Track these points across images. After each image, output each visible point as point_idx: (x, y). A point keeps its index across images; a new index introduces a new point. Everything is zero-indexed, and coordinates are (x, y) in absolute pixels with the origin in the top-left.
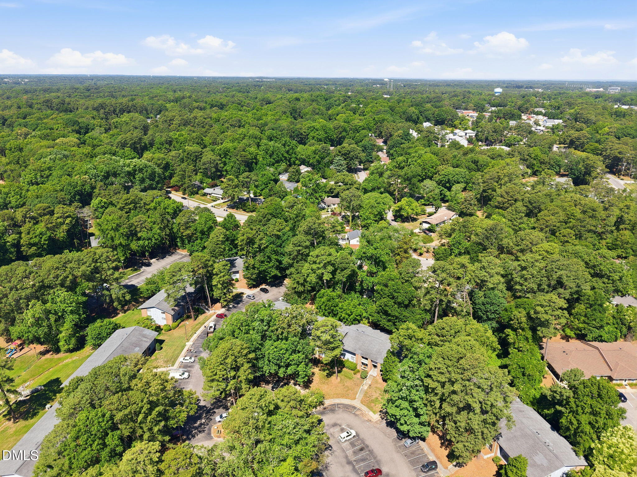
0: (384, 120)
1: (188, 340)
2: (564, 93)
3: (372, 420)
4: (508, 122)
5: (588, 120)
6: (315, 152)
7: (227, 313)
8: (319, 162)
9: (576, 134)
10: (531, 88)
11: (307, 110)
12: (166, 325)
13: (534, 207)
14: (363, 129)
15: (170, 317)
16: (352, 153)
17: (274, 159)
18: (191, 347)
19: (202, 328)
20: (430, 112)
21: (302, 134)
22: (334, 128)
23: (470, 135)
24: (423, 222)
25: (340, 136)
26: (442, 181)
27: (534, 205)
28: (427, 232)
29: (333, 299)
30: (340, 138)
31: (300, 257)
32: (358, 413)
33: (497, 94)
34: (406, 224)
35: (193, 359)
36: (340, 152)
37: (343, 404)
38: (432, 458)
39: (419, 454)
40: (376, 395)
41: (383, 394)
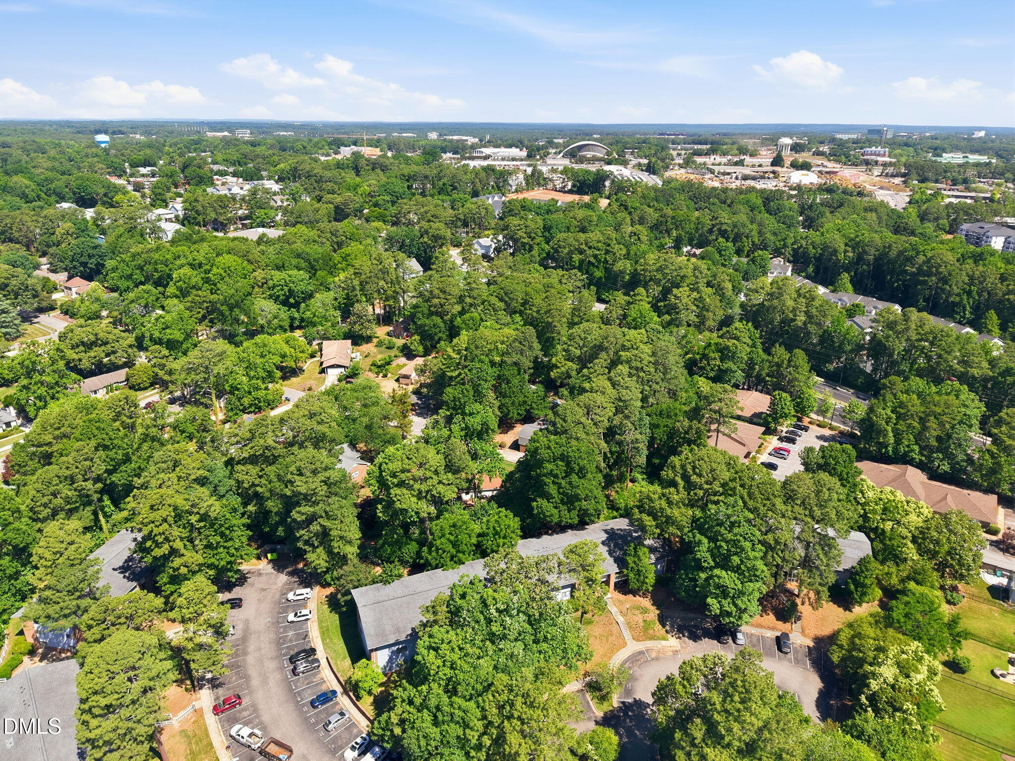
3: (676, 649)
7: (220, 694)
10: (122, 132)
24: (328, 367)
32: (653, 655)
38: (771, 634)
39: (758, 640)
40: (639, 618)
41: (645, 611)
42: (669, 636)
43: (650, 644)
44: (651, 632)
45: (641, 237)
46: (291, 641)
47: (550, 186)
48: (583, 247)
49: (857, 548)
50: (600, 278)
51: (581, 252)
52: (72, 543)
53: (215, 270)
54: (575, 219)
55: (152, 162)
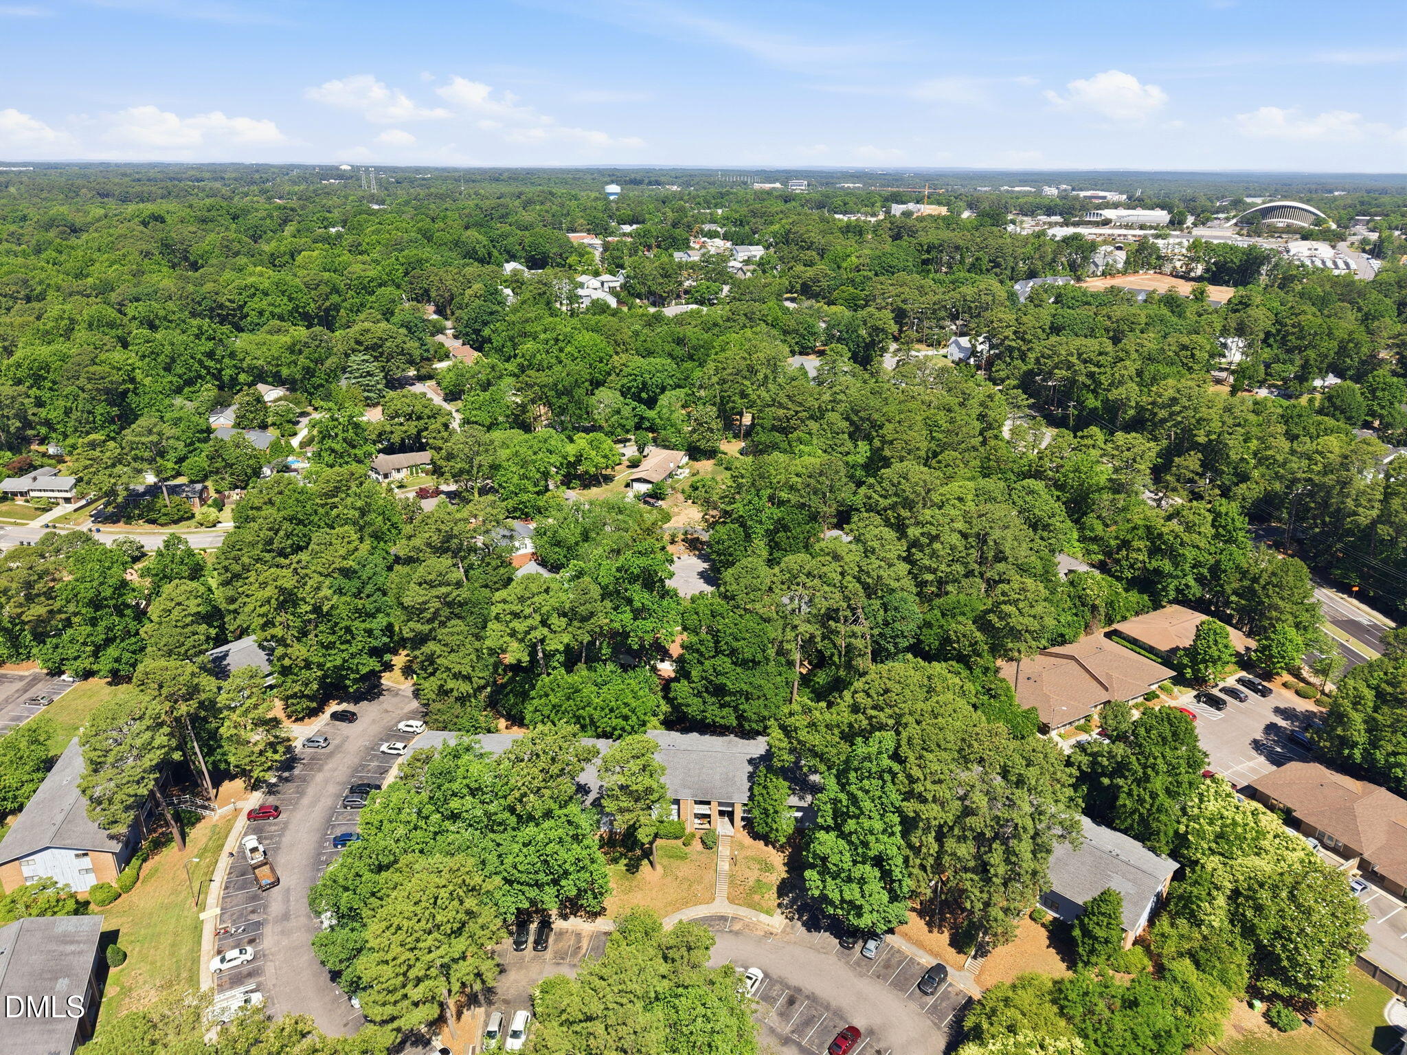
0: (420, 261)
1: (201, 906)
2: (728, 193)
3: (774, 931)
4: (671, 255)
5: (812, 243)
6: (291, 349)
7: (271, 800)
8: (309, 373)
9: (810, 272)
10: (658, 183)
11: (205, 246)
12: (94, 889)
13: (861, 419)
14: (380, 285)
15: (110, 860)
16: (388, 344)
17: (180, 376)
18: (222, 921)
19: (224, 863)
20: (511, 240)
21: (221, 306)
22: (307, 285)
23: (612, 285)
24: (633, 480)
25: (328, 304)
26: (629, 388)
27: (862, 414)
28: (652, 501)
29: (577, 691)
30: (327, 310)
31: (446, 612)
32: (737, 927)
33: (612, 198)
34: (594, 490)
35: (250, 949)
36: (358, 343)
37: (695, 920)
38: (927, 961)
39: (900, 963)
40: (753, 875)
41: (767, 867)
42: (779, 911)
43: (743, 912)
44: (757, 897)
45: (1197, 352)
46: (369, 771)
47: (1168, 268)
48: (1074, 359)
49: (1134, 882)
50: (1096, 408)
51: (1070, 366)
52: (179, 604)
53: (568, 349)
54: (1109, 318)
55: (640, 219)
